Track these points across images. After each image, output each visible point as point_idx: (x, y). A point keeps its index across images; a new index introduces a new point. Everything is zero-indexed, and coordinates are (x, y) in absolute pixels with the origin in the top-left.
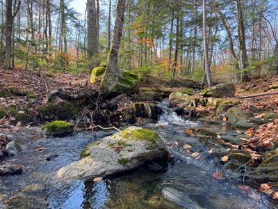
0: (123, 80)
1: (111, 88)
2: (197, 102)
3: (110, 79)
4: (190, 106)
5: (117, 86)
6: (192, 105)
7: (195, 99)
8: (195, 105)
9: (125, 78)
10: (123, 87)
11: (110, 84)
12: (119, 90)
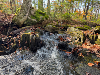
0: (33, 16)
1: (22, 21)
2: (86, 37)
3: (22, 14)
4: (77, 40)
5: (27, 20)
6: (80, 40)
7: (84, 35)
8: (82, 41)
9: (35, 15)
10: (32, 21)
11: (21, 18)
12: (28, 22)
